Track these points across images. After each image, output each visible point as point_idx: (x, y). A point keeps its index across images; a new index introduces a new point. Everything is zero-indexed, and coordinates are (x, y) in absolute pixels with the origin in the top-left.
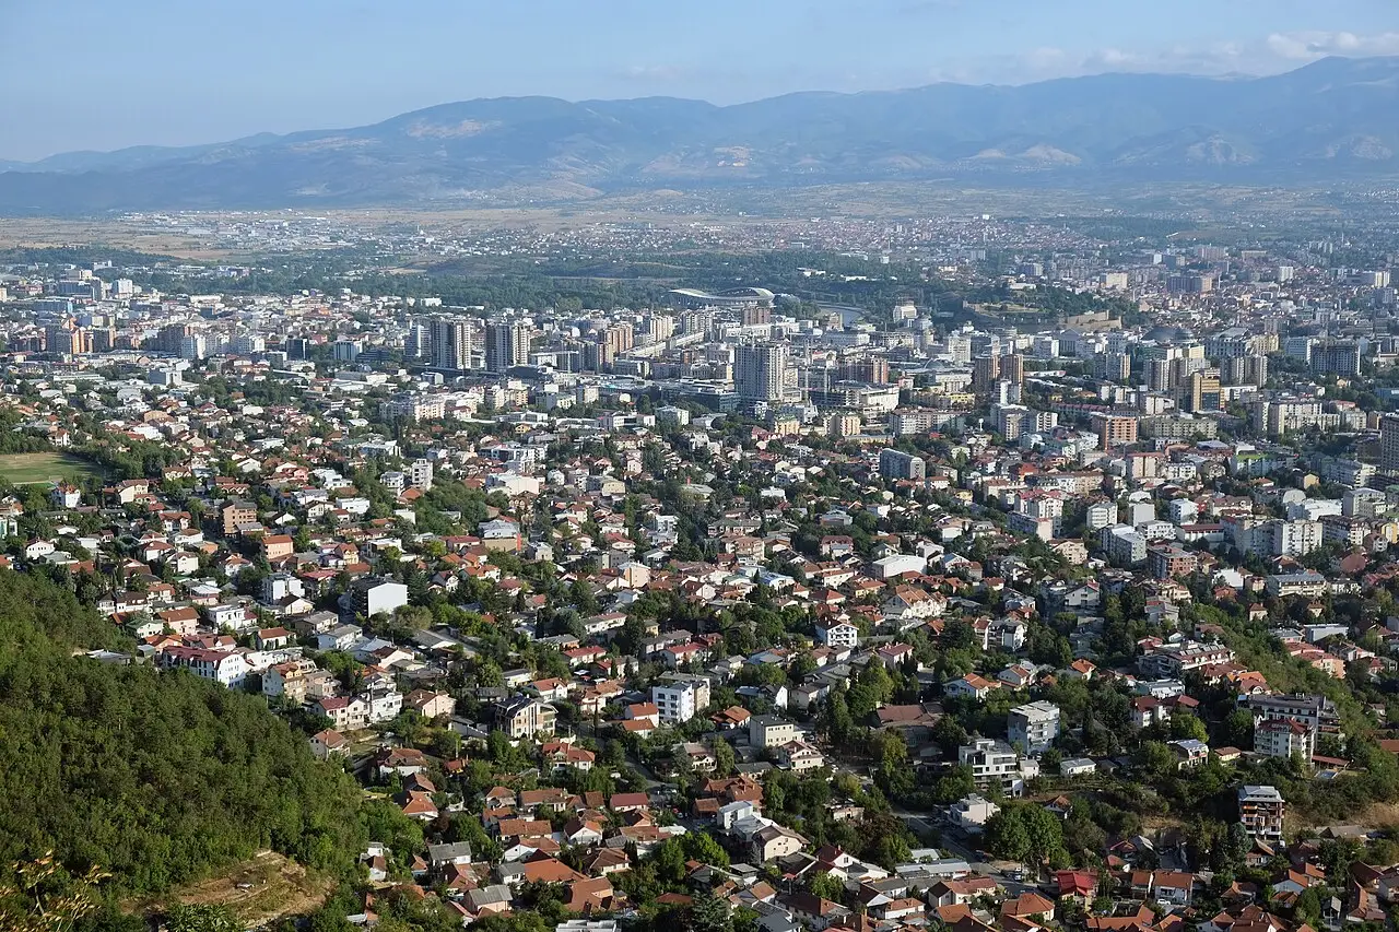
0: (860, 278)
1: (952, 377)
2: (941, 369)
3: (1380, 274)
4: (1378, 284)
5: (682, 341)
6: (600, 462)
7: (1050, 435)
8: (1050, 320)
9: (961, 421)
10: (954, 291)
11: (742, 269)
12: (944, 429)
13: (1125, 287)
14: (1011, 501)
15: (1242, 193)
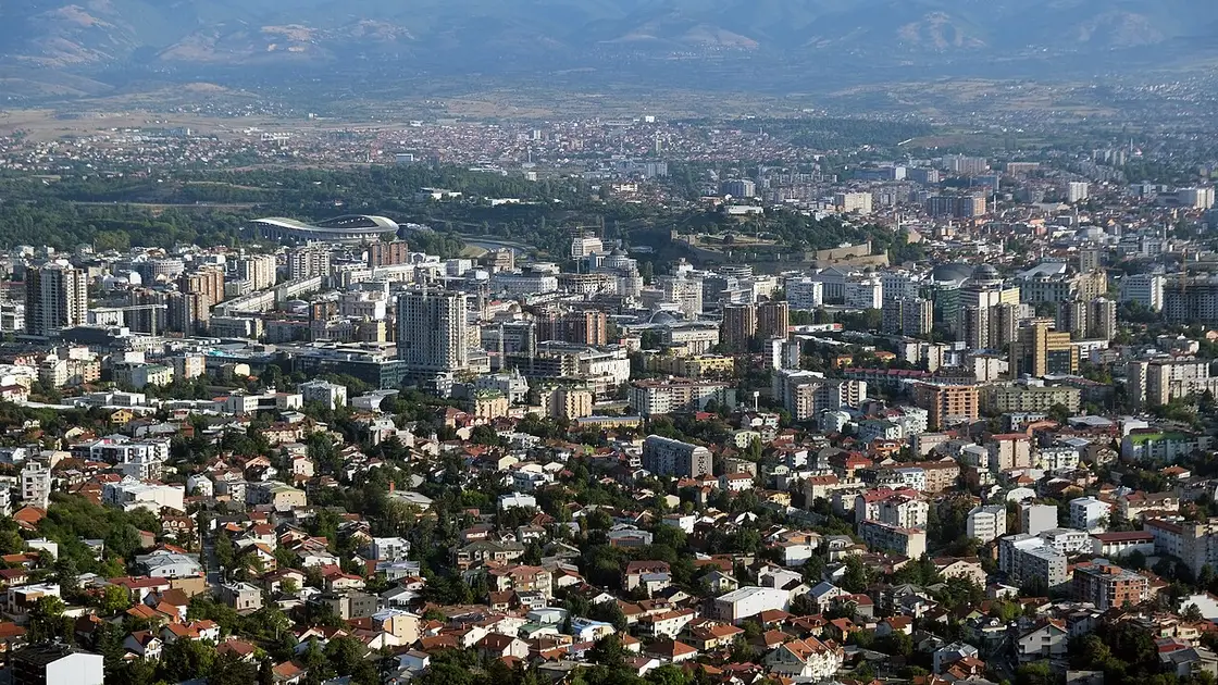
0: (512, 201)
1: (694, 334)
2: (672, 323)
3: (1203, 191)
4: (1200, 204)
5: (294, 289)
6: (253, 462)
7: (860, 411)
8: (794, 256)
9: (731, 395)
10: (646, 217)
11: (342, 190)
12: (711, 406)
13: (870, 211)
14: (849, 505)
15: (982, 88)
